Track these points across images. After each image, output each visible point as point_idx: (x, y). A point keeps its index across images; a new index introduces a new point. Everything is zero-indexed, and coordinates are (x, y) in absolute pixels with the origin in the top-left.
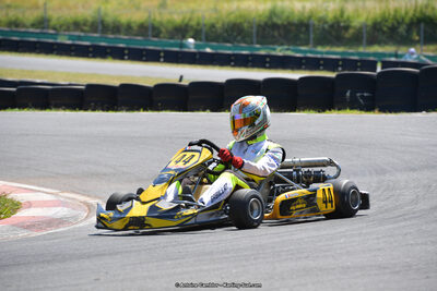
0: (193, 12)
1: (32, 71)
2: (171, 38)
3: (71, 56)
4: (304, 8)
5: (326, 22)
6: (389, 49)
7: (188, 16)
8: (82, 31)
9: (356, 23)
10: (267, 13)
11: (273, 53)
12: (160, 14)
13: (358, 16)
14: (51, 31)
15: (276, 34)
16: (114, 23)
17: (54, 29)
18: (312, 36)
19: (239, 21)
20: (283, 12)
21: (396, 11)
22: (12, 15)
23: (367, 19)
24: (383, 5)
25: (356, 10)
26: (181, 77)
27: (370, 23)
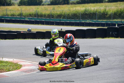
0: (63, 11)
1: (19, 28)
2: (57, 18)
3: (29, 24)
4: (94, 9)
5: (101, 13)
6: (119, 20)
7: (61, 12)
8: (32, 17)
9: (109, 13)
10: (84, 11)
11: (86, 22)
12: (54, 11)
13: (110, 11)
14: (23, 17)
15: (87, 16)
16: (41, 14)
17: (24, 16)
18: (97, 17)
19: (76, 13)
20: (88, 10)
21: (121, 9)
22: (12, 13)
23: (112, 12)
24: (117, 8)
25: (109, 9)
26: (62, 29)
27: (113, 13)
